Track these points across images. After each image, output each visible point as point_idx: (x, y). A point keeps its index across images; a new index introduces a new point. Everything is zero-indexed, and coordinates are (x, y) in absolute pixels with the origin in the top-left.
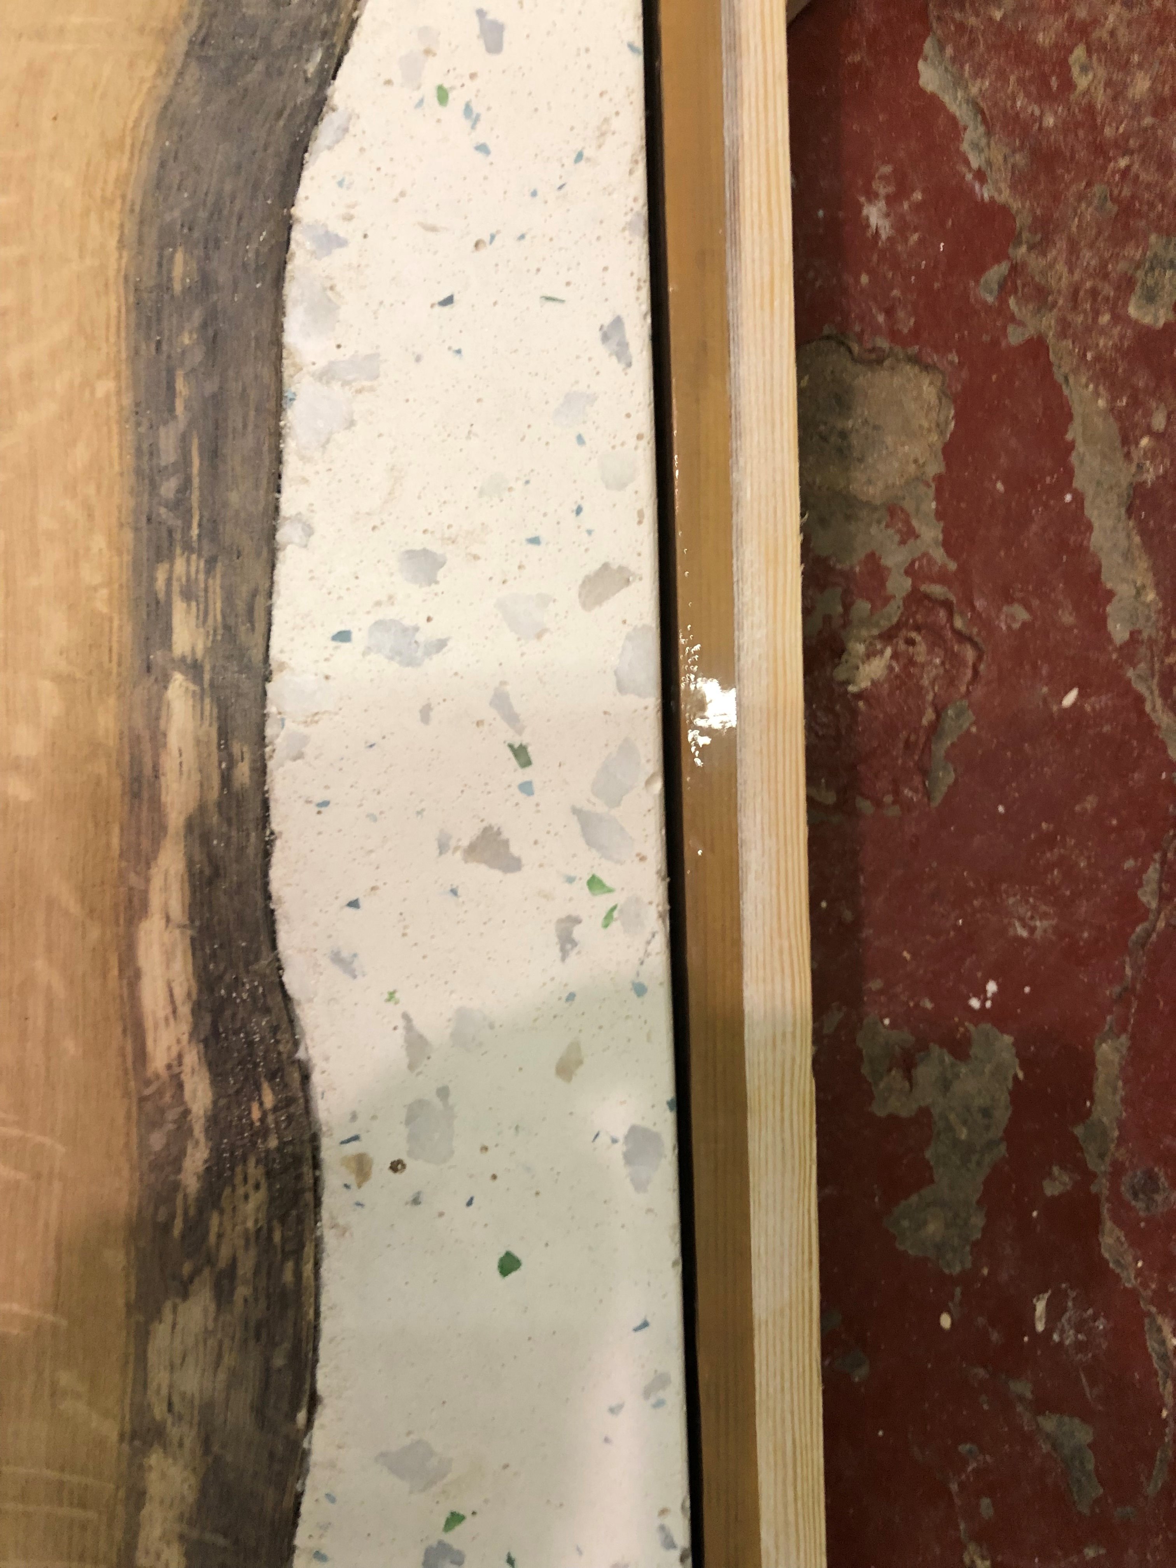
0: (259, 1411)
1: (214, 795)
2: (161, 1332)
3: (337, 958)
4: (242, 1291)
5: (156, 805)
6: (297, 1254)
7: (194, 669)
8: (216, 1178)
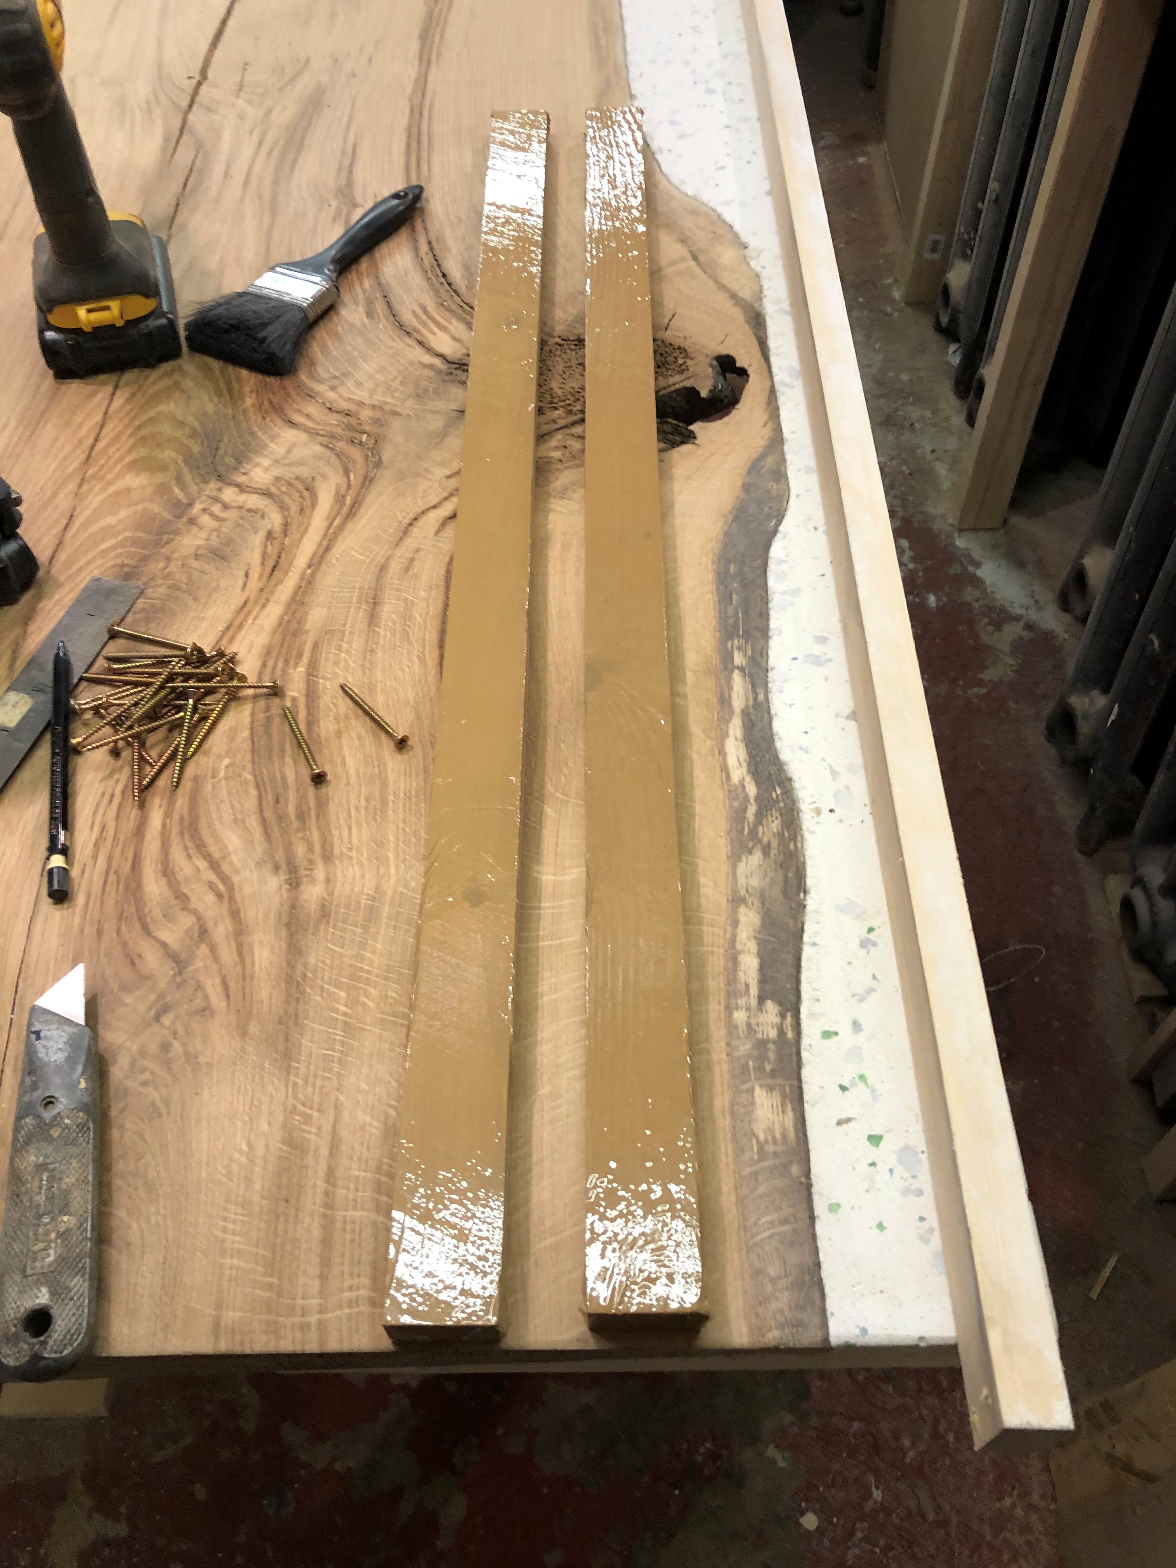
0: (785, 892)
1: (751, 702)
2: (742, 868)
3: (801, 748)
4: (774, 852)
5: (730, 706)
6: (795, 840)
7: (741, 669)
8: (760, 815)
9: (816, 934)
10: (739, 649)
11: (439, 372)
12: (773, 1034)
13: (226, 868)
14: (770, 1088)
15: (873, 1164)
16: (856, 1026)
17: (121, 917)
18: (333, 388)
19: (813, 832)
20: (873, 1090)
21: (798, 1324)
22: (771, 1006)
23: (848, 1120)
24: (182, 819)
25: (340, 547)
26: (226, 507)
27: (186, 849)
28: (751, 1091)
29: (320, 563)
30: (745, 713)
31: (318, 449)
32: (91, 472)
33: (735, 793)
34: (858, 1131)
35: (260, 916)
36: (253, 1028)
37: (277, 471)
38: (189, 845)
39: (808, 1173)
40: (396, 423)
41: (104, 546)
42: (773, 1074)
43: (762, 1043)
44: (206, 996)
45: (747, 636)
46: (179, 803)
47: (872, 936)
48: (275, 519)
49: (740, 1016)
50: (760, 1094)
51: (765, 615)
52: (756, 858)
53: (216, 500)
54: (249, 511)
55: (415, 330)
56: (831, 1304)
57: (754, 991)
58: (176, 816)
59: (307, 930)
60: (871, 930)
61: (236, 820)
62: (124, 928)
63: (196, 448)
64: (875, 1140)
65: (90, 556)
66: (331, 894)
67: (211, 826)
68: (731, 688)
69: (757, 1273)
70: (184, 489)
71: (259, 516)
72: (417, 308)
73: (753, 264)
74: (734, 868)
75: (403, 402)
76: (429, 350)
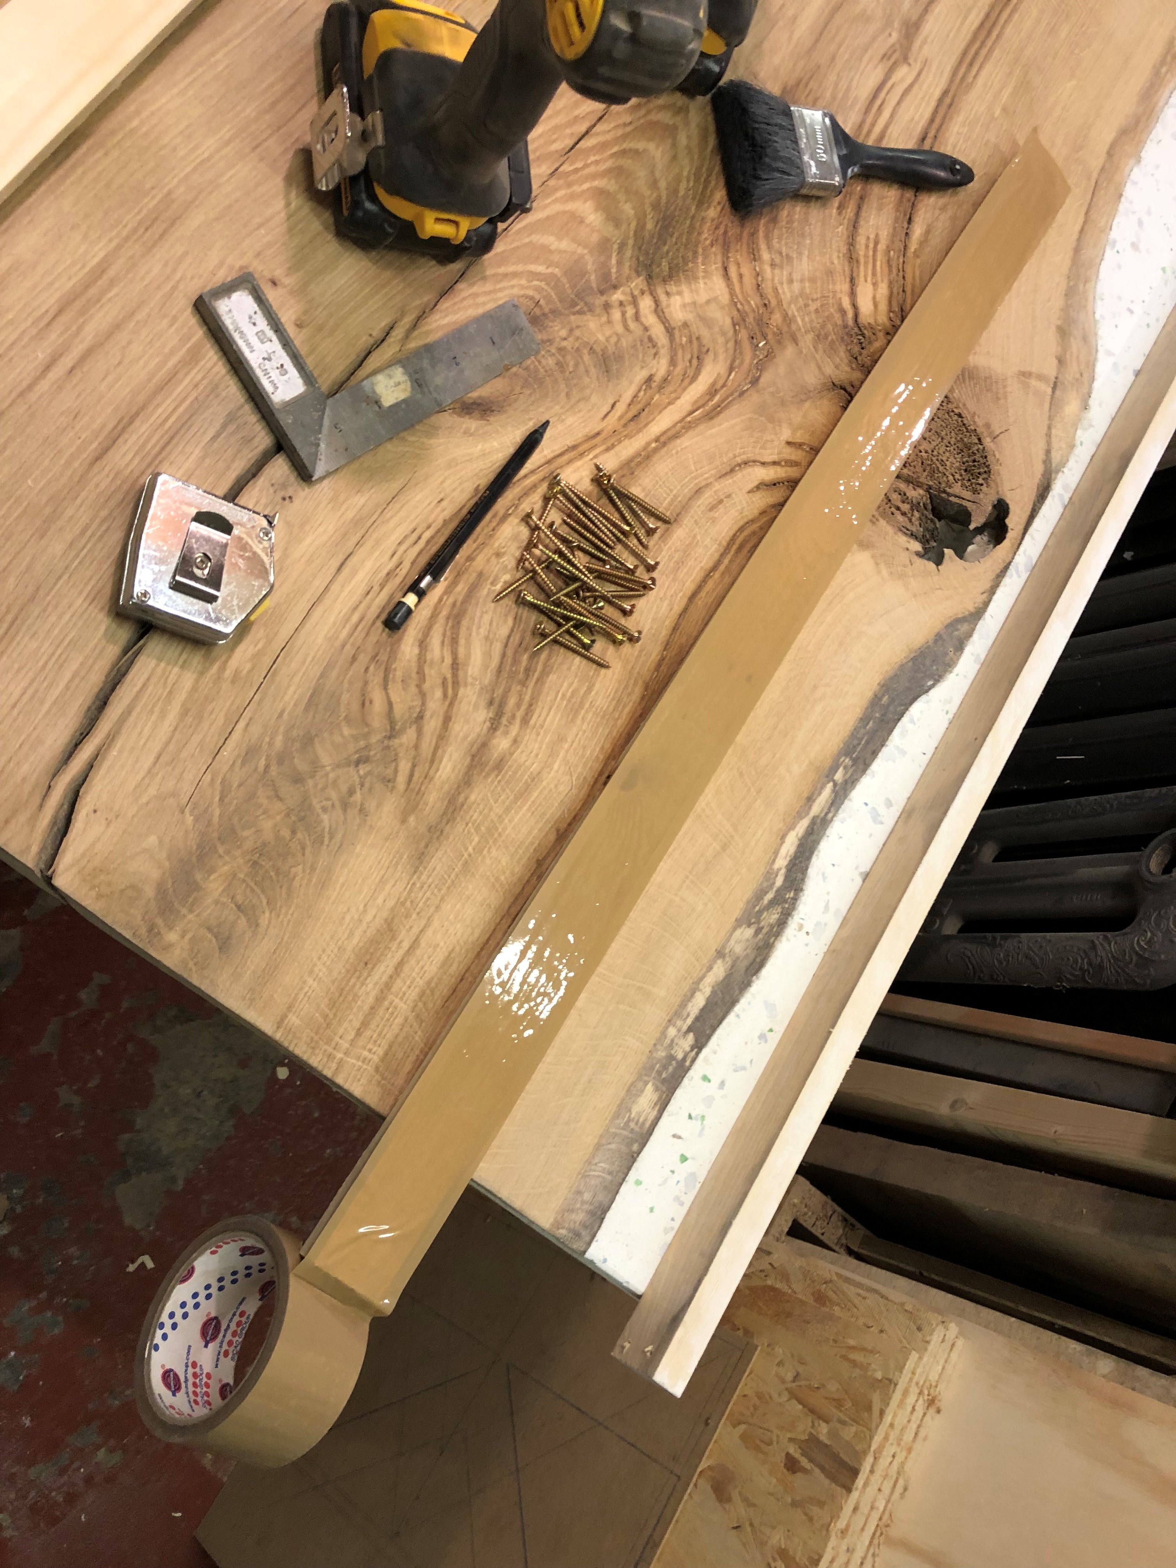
0: (747, 969)
1: (822, 815)
2: (738, 932)
3: (823, 874)
4: (760, 936)
5: (810, 808)
7: (835, 785)
8: (772, 903)
9: (744, 1010)
10: (845, 768)
11: (845, 326)
12: (680, 1056)
13: (461, 674)
14: (657, 1089)
15: (673, 1172)
16: (722, 1084)
17: (374, 657)
18: (773, 265)
19: (788, 940)
20: (703, 1129)
21: (578, 1235)
22: (691, 1036)
23: (680, 1137)
24: (454, 604)
25: (685, 442)
26: (637, 317)
27: (444, 635)
28: (646, 1083)
29: (664, 444)
30: (814, 818)
31: (728, 321)
32: (566, 168)
33: (770, 875)
34: (679, 1147)
35: (461, 734)
36: (412, 819)
37: (690, 317)
38: (448, 633)
39: (639, 1153)
40: (790, 351)
41: (533, 268)
42: (664, 1081)
43: (672, 1058)
44: (396, 771)
45: (855, 761)
46: (459, 588)
47: (769, 1034)
48: (660, 367)
49: (672, 1032)
50: (650, 1087)
51: (875, 754)
52: (749, 932)
53: (635, 302)
54: (650, 339)
55: (858, 261)
56: (600, 1235)
57: (689, 1021)
58: (451, 600)
59: (482, 771)
60: (771, 1030)
61: (487, 638)
62: (372, 668)
63: (650, 226)
64: (684, 1159)
65: (520, 268)
66: (512, 754)
67: (469, 629)
68: (820, 794)
69: (579, 1193)
70: (619, 263)
71: (653, 351)
72: (872, 236)
73: (1079, 432)
74: (734, 929)
75: (807, 332)
76: (853, 294)
